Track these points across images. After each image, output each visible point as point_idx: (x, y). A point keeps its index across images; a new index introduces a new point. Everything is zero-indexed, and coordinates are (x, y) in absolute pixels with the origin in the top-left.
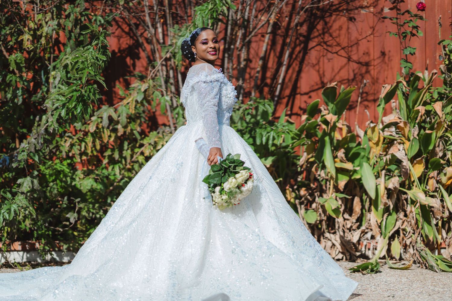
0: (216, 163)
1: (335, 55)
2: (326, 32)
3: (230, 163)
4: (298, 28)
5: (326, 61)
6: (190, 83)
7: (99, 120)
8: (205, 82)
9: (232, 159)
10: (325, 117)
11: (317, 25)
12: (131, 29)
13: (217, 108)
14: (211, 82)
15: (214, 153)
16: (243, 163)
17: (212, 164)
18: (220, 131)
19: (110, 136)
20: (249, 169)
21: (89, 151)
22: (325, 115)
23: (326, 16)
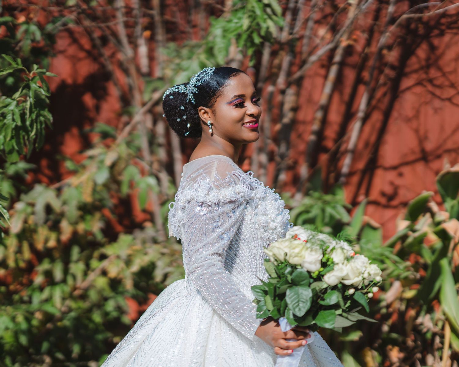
1: (447, 104)
7: (29, 210)
10: (444, 225)
11: (416, 49)
12: (94, 46)
22: (444, 221)
23: (432, 34)
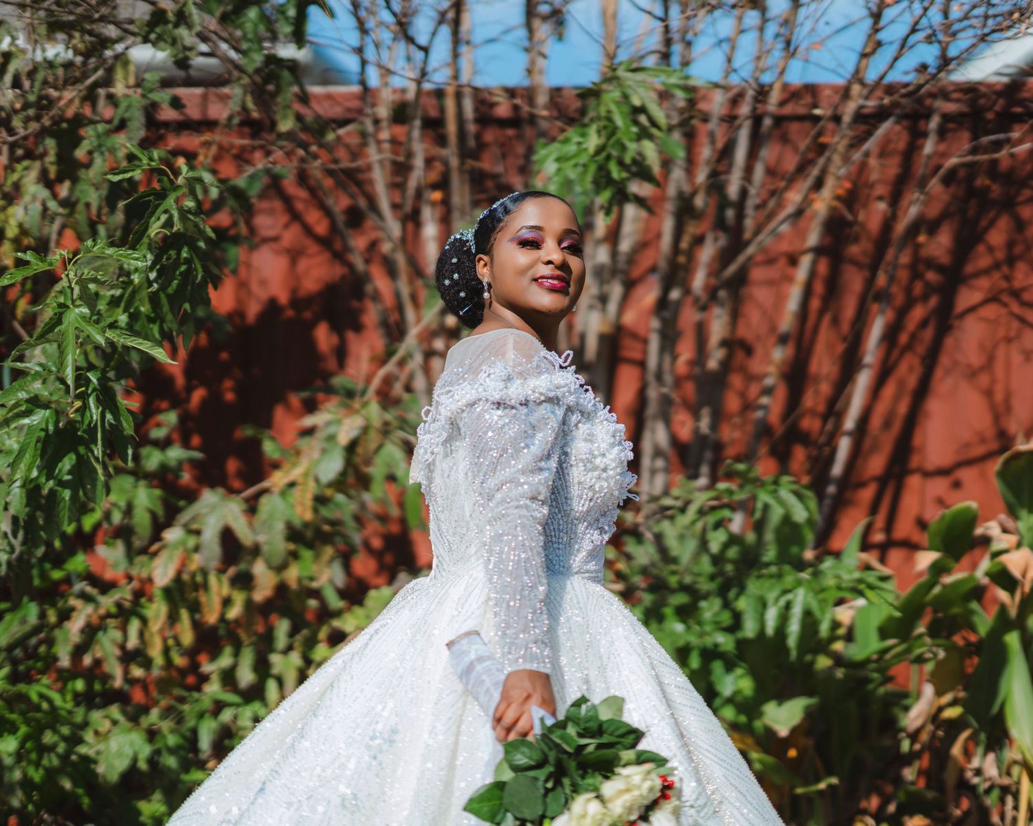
0: (525, 734)
2: (1021, 257)
3: (581, 735)
4: (922, 238)
5: (1017, 358)
6: (441, 409)
7: (192, 542)
8: (499, 405)
9: (588, 720)
10: (1004, 558)
11: (986, 230)
12: (333, 228)
13: (545, 510)
14: (525, 403)
15: (517, 695)
16: (636, 735)
17: (512, 737)
18: (552, 605)
19: (227, 602)
20: (660, 761)
21: (156, 652)
22: (1005, 551)
23: (1020, 199)
